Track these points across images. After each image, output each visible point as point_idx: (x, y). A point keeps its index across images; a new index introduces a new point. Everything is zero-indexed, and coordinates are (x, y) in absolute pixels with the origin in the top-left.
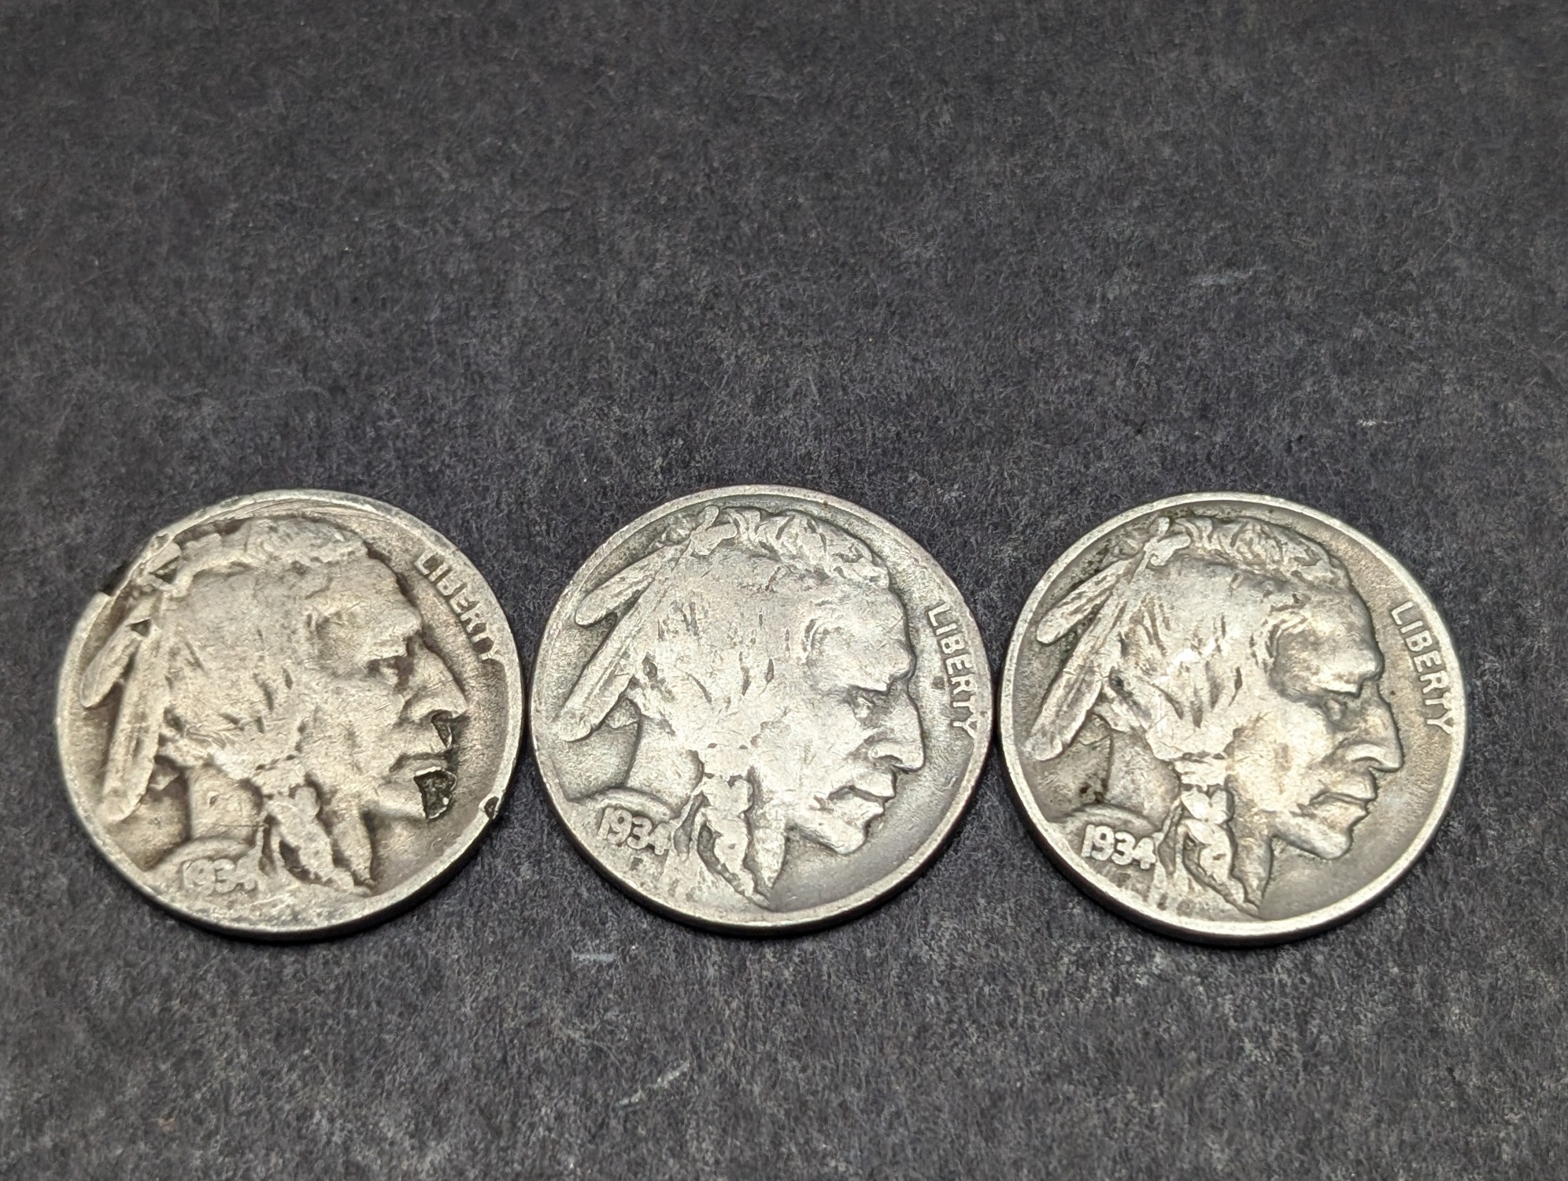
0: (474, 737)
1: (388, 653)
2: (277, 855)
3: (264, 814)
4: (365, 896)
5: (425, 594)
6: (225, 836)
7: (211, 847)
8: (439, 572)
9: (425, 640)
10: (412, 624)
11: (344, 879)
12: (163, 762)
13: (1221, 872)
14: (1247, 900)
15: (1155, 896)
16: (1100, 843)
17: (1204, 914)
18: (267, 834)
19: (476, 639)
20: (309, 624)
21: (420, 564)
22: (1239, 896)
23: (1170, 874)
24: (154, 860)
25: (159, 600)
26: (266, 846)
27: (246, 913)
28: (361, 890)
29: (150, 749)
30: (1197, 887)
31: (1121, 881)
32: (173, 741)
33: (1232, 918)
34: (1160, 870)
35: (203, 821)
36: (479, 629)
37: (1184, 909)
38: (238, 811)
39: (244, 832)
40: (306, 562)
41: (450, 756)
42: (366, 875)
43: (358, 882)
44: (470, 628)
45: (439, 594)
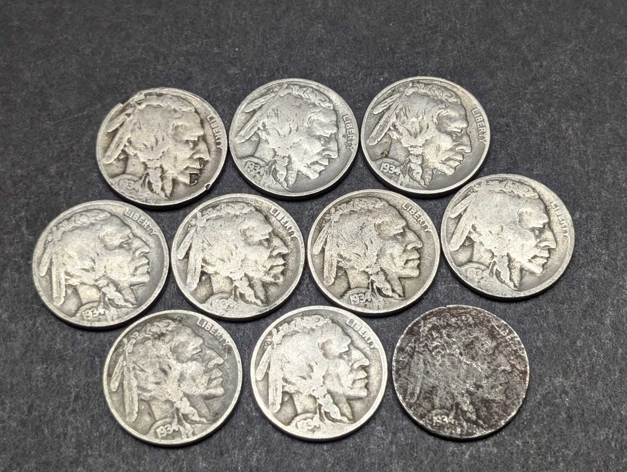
0: (209, 167)
1: (192, 139)
2: (146, 184)
3: (146, 172)
4: (167, 200)
5: (207, 126)
6: (134, 175)
7: (129, 177)
8: (212, 121)
9: (203, 138)
10: (201, 133)
11: (163, 195)
12: (123, 151)
13: (418, 177)
14: (425, 184)
15: (399, 182)
16: (385, 167)
17: (413, 188)
18: (146, 177)
19: (217, 141)
20: (173, 125)
21: (208, 118)
22: (423, 184)
23: (404, 177)
24: (113, 176)
25: (135, 109)
26: (144, 181)
27: (134, 196)
28: (166, 198)
29: (121, 147)
30: (411, 181)
31: (390, 178)
32: (128, 147)
33: (420, 189)
34: (401, 175)
35: (130, 169)
36: (219, 139)
37: (407, 186)
38: (140, 169)
39: (140, 175)
40: (177, 109)
41: (201, 170)
42: (169, 195)
43: (166, 196)
44: (216, 138)
45: (211, 127)
